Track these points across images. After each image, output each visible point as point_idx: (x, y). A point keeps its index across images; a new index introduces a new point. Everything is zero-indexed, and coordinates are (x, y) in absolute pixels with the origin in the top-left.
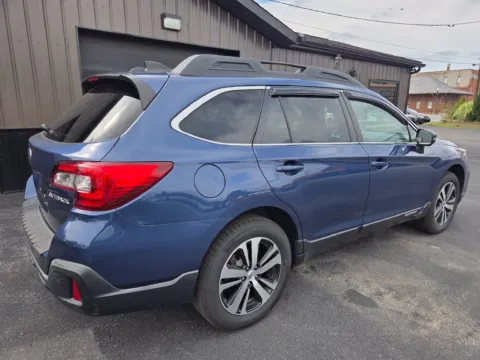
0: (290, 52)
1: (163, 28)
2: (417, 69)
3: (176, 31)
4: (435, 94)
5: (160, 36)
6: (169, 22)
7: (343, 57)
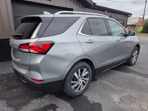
2: (130, 16)
7: (108, 11)
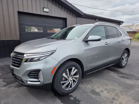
0: (82, 19)
1: (43, 11)
3: (48, 12)
4: (129, 32)
5: (43, 14)
6: (45, 10)
